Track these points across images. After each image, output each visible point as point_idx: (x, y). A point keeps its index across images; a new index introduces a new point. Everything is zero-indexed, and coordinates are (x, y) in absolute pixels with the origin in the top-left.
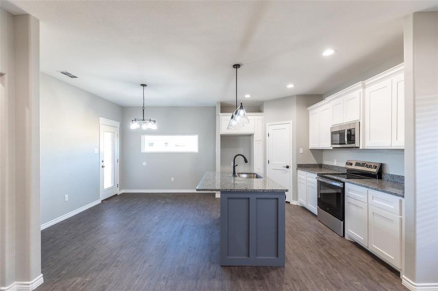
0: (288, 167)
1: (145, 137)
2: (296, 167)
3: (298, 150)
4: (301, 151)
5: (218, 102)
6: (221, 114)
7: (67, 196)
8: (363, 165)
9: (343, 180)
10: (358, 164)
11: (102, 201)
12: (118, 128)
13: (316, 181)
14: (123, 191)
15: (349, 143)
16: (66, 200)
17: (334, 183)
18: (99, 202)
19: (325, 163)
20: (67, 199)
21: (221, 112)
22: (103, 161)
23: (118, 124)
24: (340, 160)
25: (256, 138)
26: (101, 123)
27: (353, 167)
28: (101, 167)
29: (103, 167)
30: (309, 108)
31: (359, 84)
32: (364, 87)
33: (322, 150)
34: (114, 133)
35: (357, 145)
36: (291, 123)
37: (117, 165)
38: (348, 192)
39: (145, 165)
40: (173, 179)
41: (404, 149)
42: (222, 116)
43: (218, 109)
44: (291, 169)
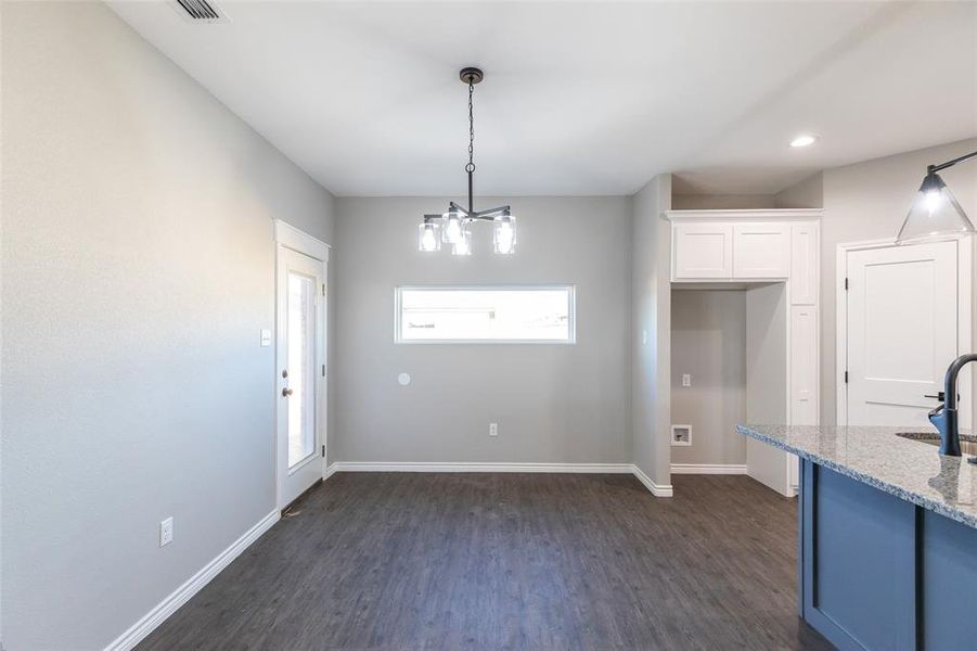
1: (404, 292)
5: (663, 175)
6: (671, 212)
7: (167, 523)
11: (283, 512)
12: (325, 264)
14: (338, 467)
16: (164, 542)
18: (273, 517)
20: (168, 536)
21: (673, 209)
22: (285, 375)
23: (323, 250)
25: (791, 296)
26: (281, 239)
28: (280, 392)
29: (285, 393)
34: (314, 278)
37: (323, 382)
39: (407, 382)
40: (493, 428)
42: (682, 219)
43: (663, 196)
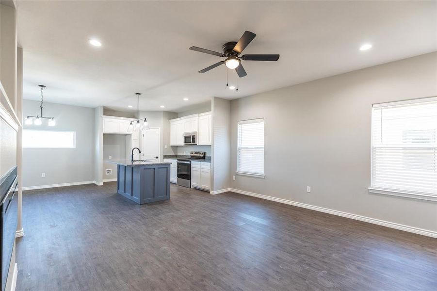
0: (157, 158)
2: (162, 157)
3: (164, 146)
4: (166, 147)
5: (101, 107)
6: (103, 116)
8: (198, 153)
9: (190, 160)
10: (195, 153)
13: (176, 163)
15: (193, 142)
17: (186, 162)
19: (179, 154)
24: (187, 152)
25: (133, 137)
27: (194, 155)
30: (171, 120)
31: (197, 115)
32: (199, 116)
33: (177, 146)
35: (196, 143)
36: (160, 129)
38: (192, 166)
40: (44, 175)
41: (211, 146)
42: (105, 118)
43: (101, 111)
44: (159, 159)
